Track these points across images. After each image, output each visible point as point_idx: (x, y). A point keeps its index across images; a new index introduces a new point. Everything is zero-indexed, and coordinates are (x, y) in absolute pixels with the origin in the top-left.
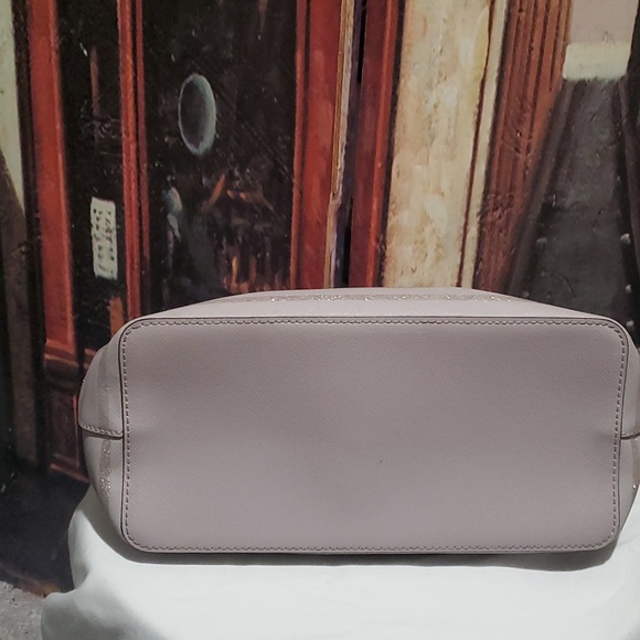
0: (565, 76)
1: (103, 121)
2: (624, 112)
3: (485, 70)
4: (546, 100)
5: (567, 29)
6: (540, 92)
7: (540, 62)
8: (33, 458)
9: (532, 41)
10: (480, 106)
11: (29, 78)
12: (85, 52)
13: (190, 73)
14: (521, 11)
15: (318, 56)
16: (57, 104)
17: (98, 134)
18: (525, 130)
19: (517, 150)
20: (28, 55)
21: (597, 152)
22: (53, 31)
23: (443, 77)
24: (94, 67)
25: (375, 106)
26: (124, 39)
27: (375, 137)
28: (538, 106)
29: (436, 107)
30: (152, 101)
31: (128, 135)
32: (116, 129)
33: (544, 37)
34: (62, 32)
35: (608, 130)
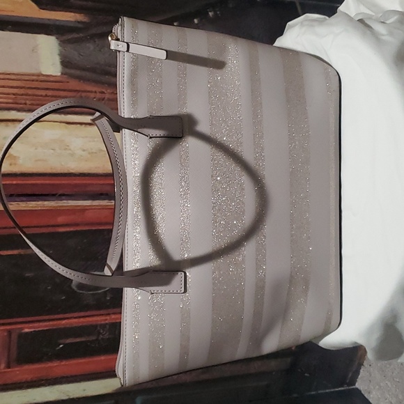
0: (59, 74)
1: (99, 333)
2: (75, 35)
3: (61, 122)
4: (74, 84)
5: (33, 75)
6: (70, 88)
7: (53, 89)
8: (289, 360)
9: (41, 96)
10: (81, 124)
11: (76, 376)
12: (61, 346)
13: (71, 288)
14: (25, 104)
15: (61, 220)
16: (90, 360)
17: (107, 336)
18: (92, 95)
19: (103, 99)
20: (64, 377)
21: (100, 51)
22: (50, 364)
23: (67, 148)
24: (69, 341)
25: (86, 185)
26: (54, 325)
27: (103, 184)
28: (78, 89)
29: (84, 150)
30: (87, 307)
31: (106, 320)
32: (103, 326)
33: (38, 89)
34: (50, 359)
35: (88, 45)
